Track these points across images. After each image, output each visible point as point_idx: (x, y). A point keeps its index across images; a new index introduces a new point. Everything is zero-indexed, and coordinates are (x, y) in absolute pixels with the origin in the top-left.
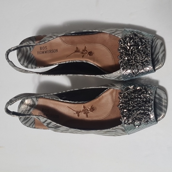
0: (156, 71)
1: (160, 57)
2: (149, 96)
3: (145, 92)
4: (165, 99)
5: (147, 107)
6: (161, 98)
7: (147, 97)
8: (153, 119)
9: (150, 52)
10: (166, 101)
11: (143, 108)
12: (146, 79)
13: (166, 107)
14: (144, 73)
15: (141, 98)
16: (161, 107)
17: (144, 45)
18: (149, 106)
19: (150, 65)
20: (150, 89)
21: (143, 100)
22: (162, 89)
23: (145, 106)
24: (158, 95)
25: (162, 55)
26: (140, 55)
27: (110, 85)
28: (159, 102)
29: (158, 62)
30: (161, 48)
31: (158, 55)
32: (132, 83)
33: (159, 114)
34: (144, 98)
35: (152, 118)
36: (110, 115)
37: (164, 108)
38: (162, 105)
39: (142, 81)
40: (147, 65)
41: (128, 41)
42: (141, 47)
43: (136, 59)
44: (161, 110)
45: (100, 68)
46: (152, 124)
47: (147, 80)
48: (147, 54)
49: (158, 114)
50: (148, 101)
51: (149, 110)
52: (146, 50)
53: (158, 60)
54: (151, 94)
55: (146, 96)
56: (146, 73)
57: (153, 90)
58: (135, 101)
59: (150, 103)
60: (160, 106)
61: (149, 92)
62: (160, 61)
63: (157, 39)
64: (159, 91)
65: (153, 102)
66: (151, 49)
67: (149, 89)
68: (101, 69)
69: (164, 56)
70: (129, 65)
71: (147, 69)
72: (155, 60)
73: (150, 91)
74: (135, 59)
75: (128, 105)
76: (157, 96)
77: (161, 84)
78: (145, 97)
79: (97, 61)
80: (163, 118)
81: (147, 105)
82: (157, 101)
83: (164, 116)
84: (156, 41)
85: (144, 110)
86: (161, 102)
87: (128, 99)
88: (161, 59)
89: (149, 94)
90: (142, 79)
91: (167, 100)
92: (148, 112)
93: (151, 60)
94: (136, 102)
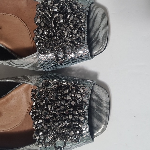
0: (94, 57)
1: (101, 36)
2: (80, 96)
3: (75, 91)
4: (106, 103)
5: (77, 115)
6: (100, 101)
7: (78, 99)
8: (87, 136)
9: (85, 25)
10: (108, 106)
11: (70, 117)
12: (78, 70)
13: (108, 115)
14: (75, 59)
15: (67, 101)
16: (101, 114)
17: (76, 13)
18: (80, 115)
19: (84, 47)
20: (84, 86)
21: (70, 104)
22: (102, 87)
23: (73, 115)
24: (97, 96)
25: (103, 32)
26: (68, 28)
27: (21, 77)
28: (97, 106)
29: (98, 42)
30: (103, 21)
31: (97, 33)
32: (56, 76)
33: (97, 126)
34: (73, 100)
35: (84, 134)
36: (22, 125)
37: (104, 117)
38: (101, 111)
39: (73, 73)
40: (80, 46)
41: (51, 5)
42: (70, 16)
43: (63, 36)
44: (100, 120)
45: (10, 52)
46: (84, 142)
47: (80, 71)
48: (80, 29)
49: (95, 125)
50: (79, 106)
51: (79, 122)
52: (78, 21)
53: (98, 40)
54: (84, 95)
55: (77, 97)
56: (78, 59)
57: (88, 88)
58: (57, 106)
59: (81, 108)
60: (98, 113)
61: (82, 91)
62: (101, 41)
63: (97, 7)
64: (97, 89)
65: (86, 107)
66: (86, 21)
67: (82, 85)
68: (12, 53)
69: (107, 33)
70: (50, 44)
71: (79, 52)
72: (93, 39)
73: (83, 89)
74: (61, 35)
75: (45, 113)
76: (94, 97)
77: (101, 78)
78: (74, 98)
79: (6, 40)
80: (102, 132)
81: (77, 113)
82: (94, 105)
83: (104, 129)
84: (95, 10)
85: (72, 121)
86: (100, 107)
87: (46, 101)
88: (103, 39)
89: (81, 94)
90: (74, 71)
91: (110, 104)
92: (78, 125)
93: (86, 38)
94: (60, 107)
